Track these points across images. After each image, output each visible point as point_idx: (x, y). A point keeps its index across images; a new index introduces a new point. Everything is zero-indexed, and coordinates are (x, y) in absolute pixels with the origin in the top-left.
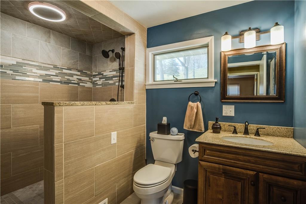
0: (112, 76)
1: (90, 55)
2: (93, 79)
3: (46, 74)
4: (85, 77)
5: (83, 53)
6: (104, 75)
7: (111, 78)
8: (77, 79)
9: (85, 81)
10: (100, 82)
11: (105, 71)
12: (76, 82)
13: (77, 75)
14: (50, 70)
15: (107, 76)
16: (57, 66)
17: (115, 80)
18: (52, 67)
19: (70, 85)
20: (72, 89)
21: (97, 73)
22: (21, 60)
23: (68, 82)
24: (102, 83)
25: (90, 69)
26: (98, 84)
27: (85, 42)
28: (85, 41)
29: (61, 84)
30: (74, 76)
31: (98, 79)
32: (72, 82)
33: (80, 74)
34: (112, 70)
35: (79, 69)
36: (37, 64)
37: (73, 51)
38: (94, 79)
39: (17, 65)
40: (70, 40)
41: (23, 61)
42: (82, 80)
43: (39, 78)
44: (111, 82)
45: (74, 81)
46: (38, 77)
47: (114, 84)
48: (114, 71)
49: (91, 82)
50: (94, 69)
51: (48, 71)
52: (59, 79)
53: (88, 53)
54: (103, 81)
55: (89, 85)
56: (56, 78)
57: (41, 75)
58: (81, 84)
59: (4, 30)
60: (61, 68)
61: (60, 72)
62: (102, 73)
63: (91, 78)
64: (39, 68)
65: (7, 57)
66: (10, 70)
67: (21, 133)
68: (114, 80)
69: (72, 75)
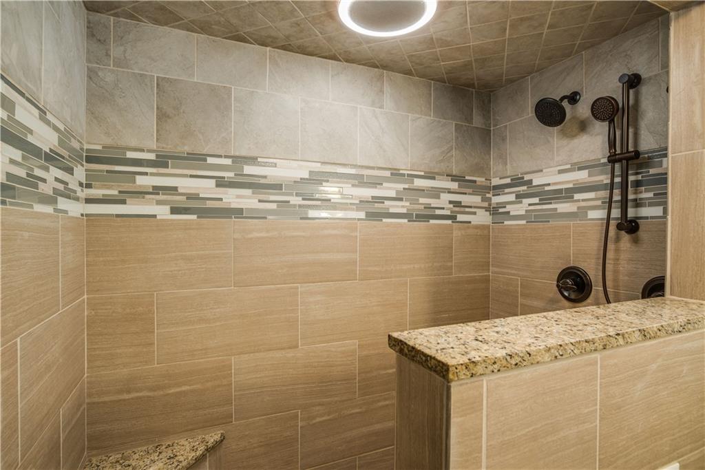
0: (571, 186)
1: (484, 127)
2: (493, 198)
3: (373, 197)
4: (470, 194)
5: (464, 124)
6: (534, 184)
7: (566, 195)
8: (451, 202)
9: (470, 207)
10: (519, 209)
11: (541, 171)
12: (448, 213)
13: (450, 192)
14: (382, 184)
15: (547, 188)
16: (399, 170)
17: (583, 200)
18: (388, 174)
19: (432, 221)
20: (437, 235)
21: (508, 181)
22: (319, 165)
23: (427, 215)
24: (526, 211)
25: (482, 169)
26: (511, 214)
27: (471, 89)
28: (472, 86)
29: (409, 221)
30: (442, 195)
31: (512, 198)
32: (438, 212)
33: (457, 187)
34: (569, 166)
35: (454, 173)
36: (353, 171)
37: (439, 122)
38: (496, 200)
39: (310, 180)
40: (431, 91)
41: (323, 166)
42: (463, 204)
43: (358, 209)
44: (563, 207)
45: (443, 208)
46: (355, 207)
47: (581, 213)
48: (580, 169)
49: (487, 209)
50: (495, 166)
51: (378, 186)
52: (403, 207)
53: (478, 121)
54: (530, 205)
55: (482, 218)
56: (397, 206)
57: (363, 201)
58: (460, 218)
59: (285, 92)
60: (408, 175)
61: (406, 186)
62: (527, 178)
63: (488, 195)
64: (356, 182)
65: (292, 162)
66: (297, 195)
67: (319, 362)
68: (578, 201)
69: (435, 193)
